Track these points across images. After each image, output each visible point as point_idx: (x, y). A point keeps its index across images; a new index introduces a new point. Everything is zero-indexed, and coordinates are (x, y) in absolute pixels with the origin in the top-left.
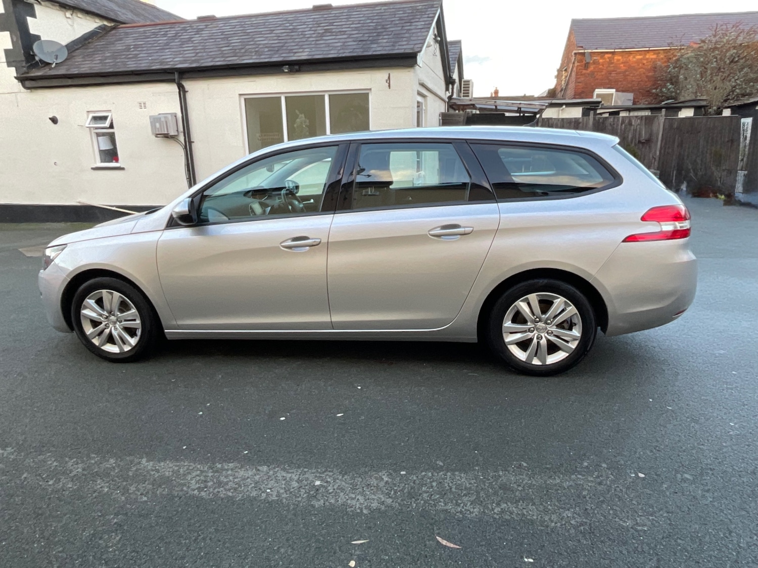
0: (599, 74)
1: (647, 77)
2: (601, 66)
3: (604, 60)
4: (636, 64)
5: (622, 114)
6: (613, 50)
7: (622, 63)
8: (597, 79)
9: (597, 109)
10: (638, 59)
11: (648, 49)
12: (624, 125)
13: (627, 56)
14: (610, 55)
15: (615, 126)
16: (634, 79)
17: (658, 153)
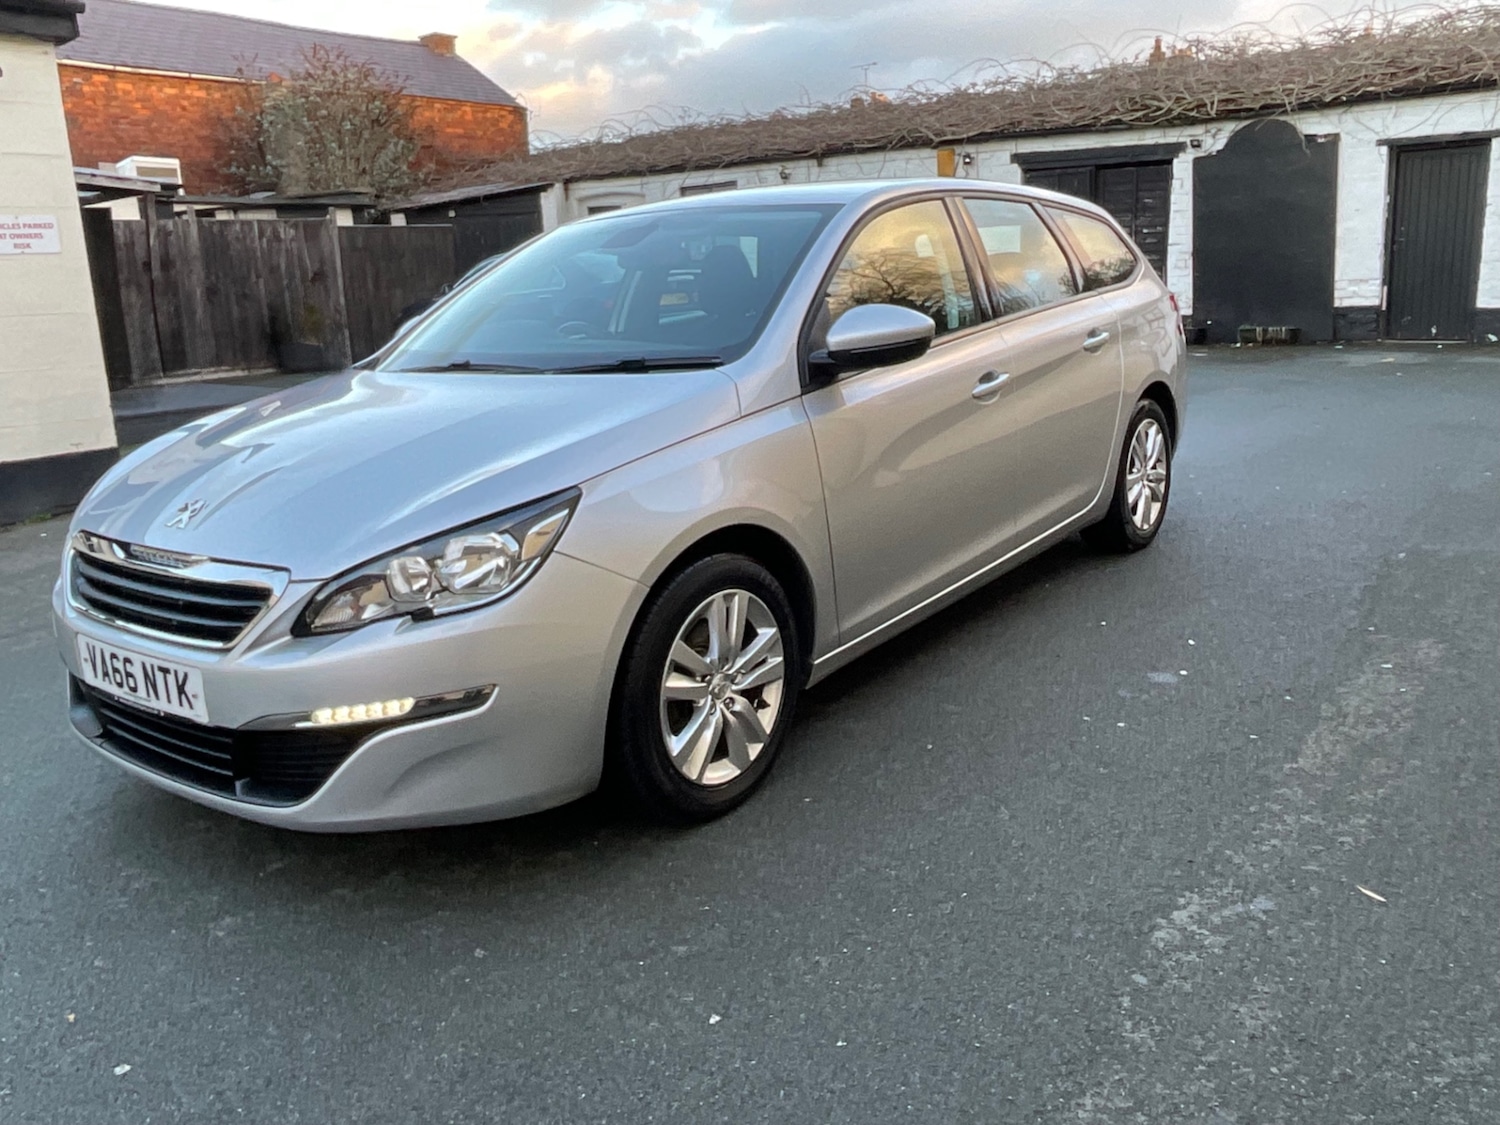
0: (90, 120)
1: (200, 138)
2: (89, 103)
3: (93, 89)
4: (167, 108)
5: (221, 216)
6: (111, 67)
7: (138, 100)
8: (89, 133)
9: (172, 203)
10: (170, 96)
11: (186, 75)
12: (265, 240)
13: (143, 85)
14: (104, 78)
15: (248, 241)
16: (171, 139)
17: (342, 300)
